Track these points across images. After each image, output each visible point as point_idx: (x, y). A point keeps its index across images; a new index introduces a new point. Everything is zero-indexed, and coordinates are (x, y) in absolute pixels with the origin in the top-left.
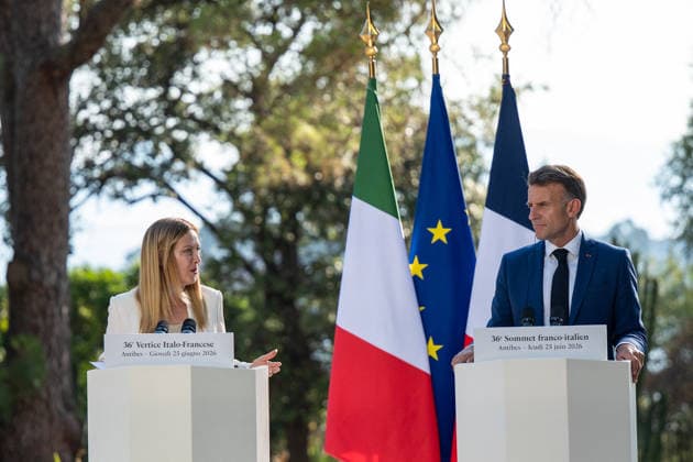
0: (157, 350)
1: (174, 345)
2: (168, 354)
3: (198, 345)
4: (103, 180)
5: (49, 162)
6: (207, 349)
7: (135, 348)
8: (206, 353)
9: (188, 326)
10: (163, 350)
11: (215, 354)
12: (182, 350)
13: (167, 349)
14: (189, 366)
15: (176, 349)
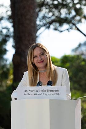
0: (37, 93)
1: (44, 91)
2: (41, 94)
3: (52, 91)
4: (50, 23)
5: (28, 17)
6: (56, 92)
7: (29, 92)
8: (56, 94)
9: (50, 83)
10: (39, 93)
11: (59, 94)
12: (46, 93)
13: (41, 93)
14: (49, 99)
15: (44, 92)
